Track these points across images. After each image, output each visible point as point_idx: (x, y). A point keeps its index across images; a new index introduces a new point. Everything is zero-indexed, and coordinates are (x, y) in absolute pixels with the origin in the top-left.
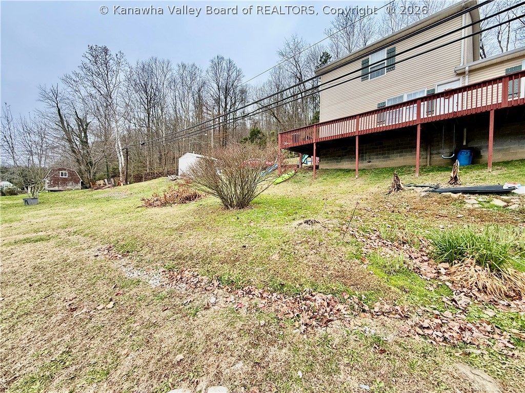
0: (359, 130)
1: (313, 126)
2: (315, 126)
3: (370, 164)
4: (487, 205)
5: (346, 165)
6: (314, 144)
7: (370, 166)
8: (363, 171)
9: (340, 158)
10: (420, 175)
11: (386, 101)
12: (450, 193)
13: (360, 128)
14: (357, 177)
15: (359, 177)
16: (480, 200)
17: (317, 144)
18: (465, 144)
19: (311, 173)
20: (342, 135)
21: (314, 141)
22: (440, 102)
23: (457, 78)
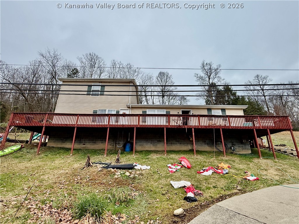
0: (78, 124)
1: (46, 114)
2: (47, 115)
3: (84, 146)
4: (123, 175)
5: (68, 145)
6: (44, 127)
7: (84, 147)
8: (77, 150)
9: (65, 139)
10: (107, 156)
11: (98, 110)
12: (111, 169)
13: (78, 123)
14: (71, 155)
15: (73, 155)
16: (122, 172)
17: (46, 127)
18: (129, 140)
19: (36, 150)
20: (66, 125)
21: (44, 125)
22: (121, 118)
23: (127, 109)
